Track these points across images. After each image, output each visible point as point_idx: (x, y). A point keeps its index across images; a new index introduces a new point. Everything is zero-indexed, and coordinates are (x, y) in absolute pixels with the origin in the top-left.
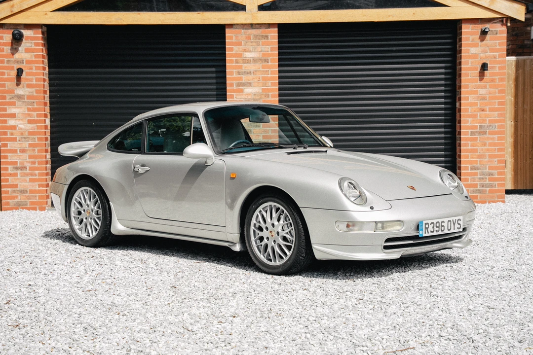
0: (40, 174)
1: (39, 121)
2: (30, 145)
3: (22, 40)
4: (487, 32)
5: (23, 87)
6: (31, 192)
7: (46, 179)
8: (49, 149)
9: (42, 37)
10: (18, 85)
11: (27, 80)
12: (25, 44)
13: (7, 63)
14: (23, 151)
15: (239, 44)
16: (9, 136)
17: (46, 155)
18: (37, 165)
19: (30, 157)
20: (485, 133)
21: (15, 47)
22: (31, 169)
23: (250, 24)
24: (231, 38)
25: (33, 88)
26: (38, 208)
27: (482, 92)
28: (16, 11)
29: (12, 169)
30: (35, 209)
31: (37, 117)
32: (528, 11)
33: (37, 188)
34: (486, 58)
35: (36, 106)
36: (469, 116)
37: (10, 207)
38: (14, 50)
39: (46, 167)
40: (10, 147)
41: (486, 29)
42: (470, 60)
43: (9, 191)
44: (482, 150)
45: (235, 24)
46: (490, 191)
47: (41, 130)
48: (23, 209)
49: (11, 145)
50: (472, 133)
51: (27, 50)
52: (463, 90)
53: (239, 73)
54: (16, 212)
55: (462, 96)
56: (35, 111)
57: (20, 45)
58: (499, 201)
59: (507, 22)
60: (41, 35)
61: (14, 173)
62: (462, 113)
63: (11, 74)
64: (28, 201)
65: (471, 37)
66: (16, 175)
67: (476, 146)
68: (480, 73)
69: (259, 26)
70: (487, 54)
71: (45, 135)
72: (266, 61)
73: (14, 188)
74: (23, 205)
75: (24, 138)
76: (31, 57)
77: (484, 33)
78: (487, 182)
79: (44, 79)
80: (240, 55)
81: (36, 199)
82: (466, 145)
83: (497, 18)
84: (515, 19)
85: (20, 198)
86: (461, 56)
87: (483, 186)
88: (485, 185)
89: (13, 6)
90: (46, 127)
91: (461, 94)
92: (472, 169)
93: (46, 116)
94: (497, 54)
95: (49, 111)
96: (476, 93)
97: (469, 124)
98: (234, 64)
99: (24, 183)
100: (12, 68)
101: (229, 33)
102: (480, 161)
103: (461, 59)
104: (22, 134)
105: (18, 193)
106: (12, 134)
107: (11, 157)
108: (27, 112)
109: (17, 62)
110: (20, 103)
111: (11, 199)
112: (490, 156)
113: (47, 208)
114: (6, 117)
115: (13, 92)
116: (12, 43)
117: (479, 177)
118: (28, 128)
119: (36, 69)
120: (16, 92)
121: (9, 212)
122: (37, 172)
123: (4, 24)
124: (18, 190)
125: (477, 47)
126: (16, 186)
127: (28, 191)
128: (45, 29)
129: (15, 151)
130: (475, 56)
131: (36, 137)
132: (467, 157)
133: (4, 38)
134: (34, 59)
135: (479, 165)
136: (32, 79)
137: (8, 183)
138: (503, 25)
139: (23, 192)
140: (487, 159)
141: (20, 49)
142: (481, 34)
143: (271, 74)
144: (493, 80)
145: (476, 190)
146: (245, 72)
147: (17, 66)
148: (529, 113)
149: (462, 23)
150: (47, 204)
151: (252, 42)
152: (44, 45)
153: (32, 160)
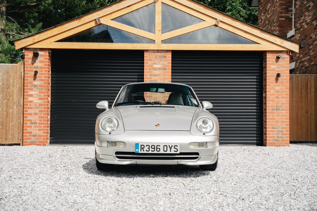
0: (44, 127)
1: (45, 99)
2: (40, 111)
3: (38, 56)
4: (280, 57)
5: (38, 81)
6: (39, 136)
7: (47, 129)
8: (50, 113)
9: (49, 55)
10: (34, 80)
11: (40, 77)
12: (40, 58)
13: (30, 68)
14: (35, 114)
15: (151, 60)
16: (29, 106)
17: (48, 117)
18: (42, 122)
19: (39, 117)
20: (279, 110)
21: (34, 60)
22: (39, 124)
23: (157, 50)
24: (147, 57)
25: (42, 81)
26: (42, 145)
27: (277, 88)
28: (35, 41)
29: (29, 123)
30: (40, 145)
31: (44, 96)
32: (300, 48)
33: (42, 134)
34: (279, 71)
35: (43, 91)
36: (270, 101)
37: (28, 144)
38: (34, 61)
39: (47, 123)
40: (29, 112)
41: (279, 56)
42: (271, 72)
43: (27, 135)
44: (278, 118)
45: (149, 50)
46: (282, 140)
47: (46, 103)
48: (34, 145)
49: (29, 111)
50: (273, 110)
51: (41, 62)
52: (267, 87)
53: (151, 75)
54: (30, 147)
55: (267, 90)
56: (43, 93)
57: (37, 59)
58: (287, 146)
59: (289, 53)
60: (48, 54)
61: (30, 126)
62: (267, 99)
63: (31, 74)
64: (37, 141)
65: (271, 60)
66: (31, 127)
67: (274, 116)
68: (276, 78)
69: (162, 51)
70: (279, 69)
71: (48, 106)
72: (165, 69)
73: (30, 133)
74: (34, 143)
75: (37, 107)
76: (42, 65)
77: (278, 58)
78: (280, 135)
79: (48, 77)
80: (152, 66)
81: (41, 140)
82: (269, 116)
83: (285, 51)
84: (294, 52)
85: (33, 139)
86: (266, 69)
87: (278, 138)
88: (279, 137)
89: (34, 39)
90: (48, 102)
91: (266, 89)
92: (272, 128)
93: (48, 96)
94: (284, 69)
95: (50, 94)
96: (274, 88)
97: (271, 105)
98: (148, 71)
99: (35, 131)
100: (32, 71)
101: (146, 54)
102: (277, 124)
103: (266, 71)
104: (36, 105)
105: (32, 137)
106: (30, 105)
107: (29, 117)
108: (38, 94)
109: (35, 68)
110: (35, 89)
111: (28, 140)
112: (282, 122)
113: (47, 145)
114: (27, 96)
115: (32, 83)
116: (33, 58)
117: (276, 132)
118: (39, 102)
119: (44, 72)
120: (33, 83)
121: (27, 146)
122: (42, 125)
123: (30, 48)
124: (32, 135)
125: (275, 65)
126: (31, 133)
127: (37, 135)
128: (50, 51)
129: (31, 114)
130: (273, 70)
131: (43, 107)
132: (270, 122)
133: (29, 55)
134: (44, 66)
135: (276, 126)
136: (42, 77)
137: (27, 131)
138: (287, 54)
139: (35, 136)
140: (280, 124)
141: (37, 61)
142: (276, 59)
143: (168, 76)
144: (283, 82)
145: (275, 140)
146: (154, 75)
147: (35, 70)
148: (295, 102)
149: (266, 53)
150: (47, 143)
151: (158, 59)
152: (50, 60)
153: (40, 119)
